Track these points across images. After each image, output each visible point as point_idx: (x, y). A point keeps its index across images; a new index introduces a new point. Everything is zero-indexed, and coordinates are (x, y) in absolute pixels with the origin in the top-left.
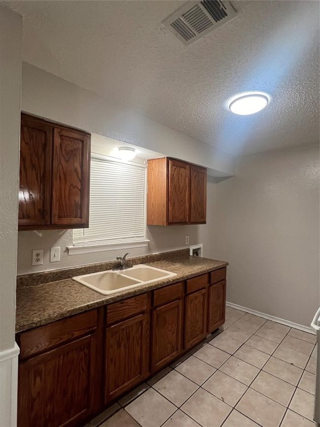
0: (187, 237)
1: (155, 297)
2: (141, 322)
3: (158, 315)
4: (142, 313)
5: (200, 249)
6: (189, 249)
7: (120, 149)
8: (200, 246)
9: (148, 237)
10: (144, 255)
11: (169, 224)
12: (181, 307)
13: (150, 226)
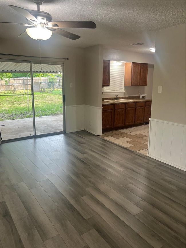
0: (139, 91)
1: (127, 105)
2: (123, 111)
3: (127, 110)
4: (123, 108)
5: (145, 96)
6: (140, 96)
7: (117, 62)
8: (145, 95)
9: (125, 90)
10: (123, 96)
11: (132, 85)
12: (134, 110)
13: (125, 87)
